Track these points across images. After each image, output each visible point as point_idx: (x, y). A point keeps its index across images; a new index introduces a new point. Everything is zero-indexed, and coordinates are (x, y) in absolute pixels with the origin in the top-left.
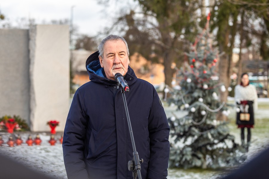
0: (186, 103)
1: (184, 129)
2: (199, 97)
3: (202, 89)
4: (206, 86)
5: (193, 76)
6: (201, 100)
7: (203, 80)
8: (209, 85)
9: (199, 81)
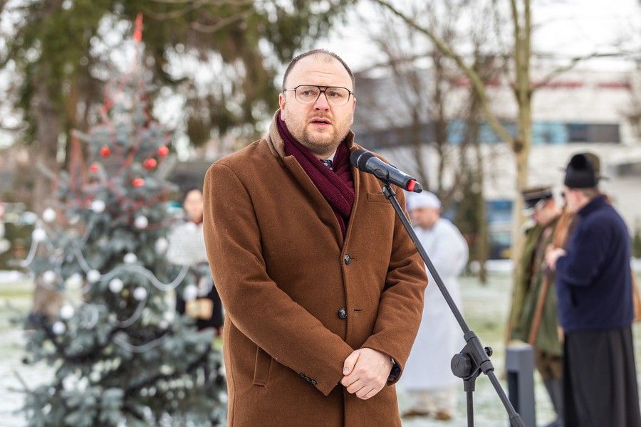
0: (91, 268)
1: (96, 340)
2: (125, 252)
3: (130, 228)
4: (141, 222)
5: (110, 195)
6: (130, 258)
7: (134, 205)
8: (150, 219)
9: (125, 206)
